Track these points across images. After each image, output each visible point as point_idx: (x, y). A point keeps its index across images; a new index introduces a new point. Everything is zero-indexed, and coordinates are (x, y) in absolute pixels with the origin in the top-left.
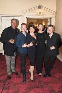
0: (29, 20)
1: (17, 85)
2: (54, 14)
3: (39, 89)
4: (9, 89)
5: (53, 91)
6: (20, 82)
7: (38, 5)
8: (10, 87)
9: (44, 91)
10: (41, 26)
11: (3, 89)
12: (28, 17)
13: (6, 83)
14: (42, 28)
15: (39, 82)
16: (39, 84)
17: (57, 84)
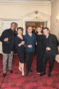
0: (27, 23)
1: (15, 80)
2: (49, 18)
3: (34, 83)
4: (7, 83)
5: (46, 84)
6: (17, 77)
7: (35, 11)
8: (8, 81)
9: (38, 84)
10: (39, 28)
11: (2, 83)
12: (26, 21)
13: (5, 78)
14: (40, 30)
15: (35, 78)
16: (34, 79)
17: (51, 80)
